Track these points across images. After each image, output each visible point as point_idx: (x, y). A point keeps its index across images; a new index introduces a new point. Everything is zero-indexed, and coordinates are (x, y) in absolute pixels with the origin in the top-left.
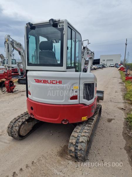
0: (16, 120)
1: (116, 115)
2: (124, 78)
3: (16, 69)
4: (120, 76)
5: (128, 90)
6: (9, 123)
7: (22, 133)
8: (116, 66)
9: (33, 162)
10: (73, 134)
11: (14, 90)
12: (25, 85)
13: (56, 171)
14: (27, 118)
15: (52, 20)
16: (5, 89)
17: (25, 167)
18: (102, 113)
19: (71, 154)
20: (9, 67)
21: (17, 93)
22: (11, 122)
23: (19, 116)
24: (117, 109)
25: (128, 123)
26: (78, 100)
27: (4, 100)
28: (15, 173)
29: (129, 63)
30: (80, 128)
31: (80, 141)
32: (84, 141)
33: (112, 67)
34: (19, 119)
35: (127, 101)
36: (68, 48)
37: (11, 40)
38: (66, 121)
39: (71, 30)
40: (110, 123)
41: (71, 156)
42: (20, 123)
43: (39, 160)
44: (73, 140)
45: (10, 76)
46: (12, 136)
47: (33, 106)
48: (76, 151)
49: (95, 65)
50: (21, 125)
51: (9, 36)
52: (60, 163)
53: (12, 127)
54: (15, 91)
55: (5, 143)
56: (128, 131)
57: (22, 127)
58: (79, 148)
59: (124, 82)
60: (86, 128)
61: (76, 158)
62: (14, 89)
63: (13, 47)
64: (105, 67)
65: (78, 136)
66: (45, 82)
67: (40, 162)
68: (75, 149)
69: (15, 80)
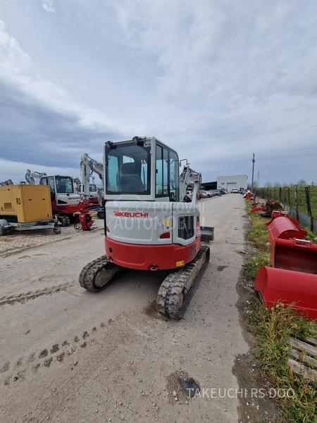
0: (91, 266)
1: (231, 260)
2: (250, 209)
3: (96, 198)
4: (244, 206)
5: (254, 226)
6: (82, 269)
7: (99, 283)
8: (241, 192)
9: (110, 320)
10: (163, 284)
11: (91, 227)
12: (103, 220)
13: (139, 332)
14: (105, 263)
15: (136, 137)
16: (79, 226)
17: (99, 326)
18: (211, 258)
19: (161, 310)
20: (85, 196)
21: (95, 232)
22: (84, 268)
23: (94, 261)
24: (234, 253)
25: (247, 271)
26: (170, 239)
27: (77, 240)
28: (86, 332)
29: (260, 187)
30: (174, 277)
31: (172, 293)
32: (177, 293)
33: (235, 192)
34: (94, 264)
35: (249, 242)
36: (156, 171)
37: (89, 160)
38: (154, 267)
39: (162, 148)
40: (222, 272)
41: (161, 313)
42: (96, 270)
43: (118, 318)
44: (162, 292)
45: (86, 208)
46: (85, 288)
47: (112, 247)
48: (167, 306)
49: (211, 191)
50: (97, 272)
51: (87, 155)
52: (146, 322)
53: (85, 275)
54: (93, 229)
55: (76, 296)
56: (244, 282)
57: (98, 275)
58: (170, 302)
59: (249, 214)
60: (182, 276)
61: (167, 316)
62: (91, 225)
63: (92, 168)
64: (224, 193)
65: (170, 287)
66: (127, 215)
67: (120, 320)
68: (166, 304)
69: (93, 213)
